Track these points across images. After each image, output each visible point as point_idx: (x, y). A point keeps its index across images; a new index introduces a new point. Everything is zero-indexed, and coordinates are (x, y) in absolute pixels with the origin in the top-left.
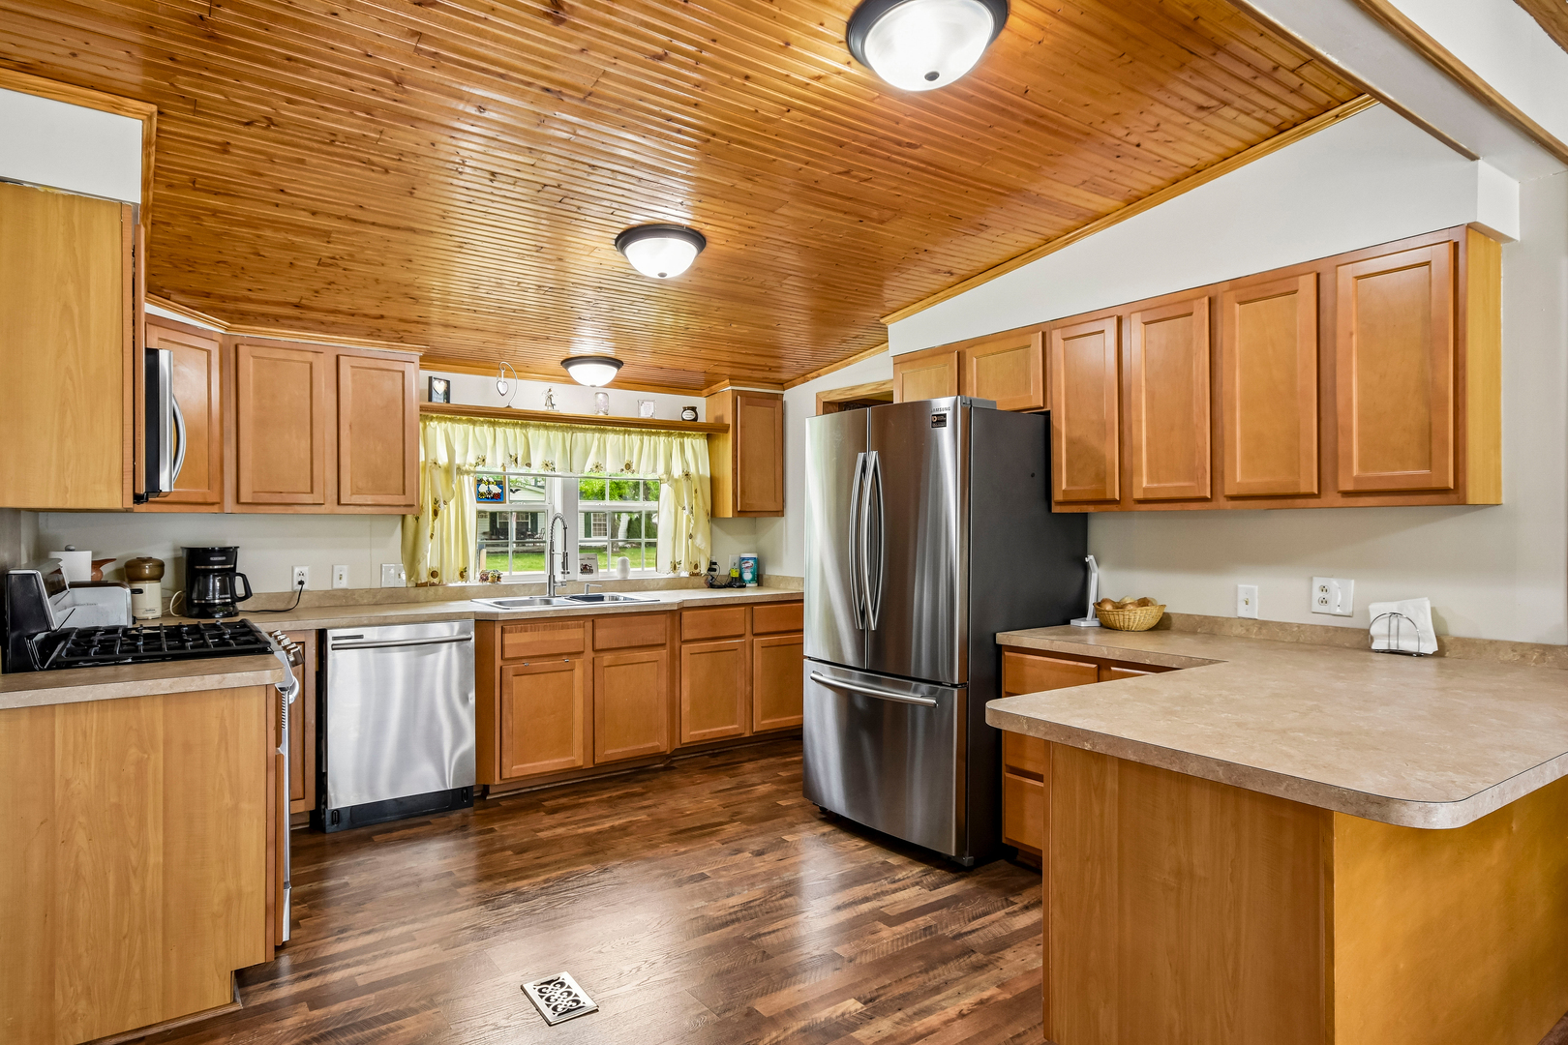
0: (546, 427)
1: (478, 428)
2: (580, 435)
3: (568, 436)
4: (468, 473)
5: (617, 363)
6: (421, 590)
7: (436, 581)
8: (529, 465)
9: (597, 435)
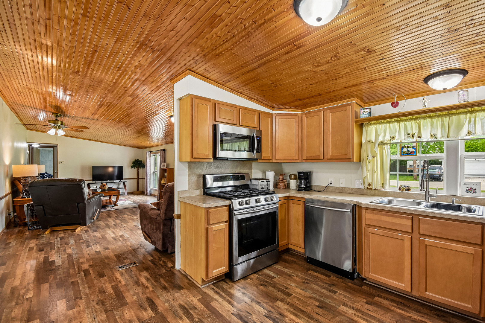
0: (430, 117)
1: (391, 125)
2: (455, 118)
3: (446, 120)
4: (387, 144)
5: (463, 72)
6: (368, 191)
7: (370, 187)
8: (420, 137)
9: (468, 115)
